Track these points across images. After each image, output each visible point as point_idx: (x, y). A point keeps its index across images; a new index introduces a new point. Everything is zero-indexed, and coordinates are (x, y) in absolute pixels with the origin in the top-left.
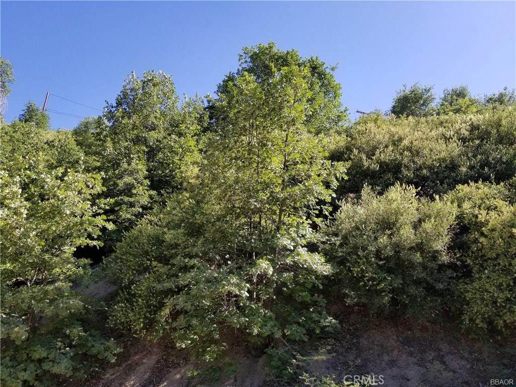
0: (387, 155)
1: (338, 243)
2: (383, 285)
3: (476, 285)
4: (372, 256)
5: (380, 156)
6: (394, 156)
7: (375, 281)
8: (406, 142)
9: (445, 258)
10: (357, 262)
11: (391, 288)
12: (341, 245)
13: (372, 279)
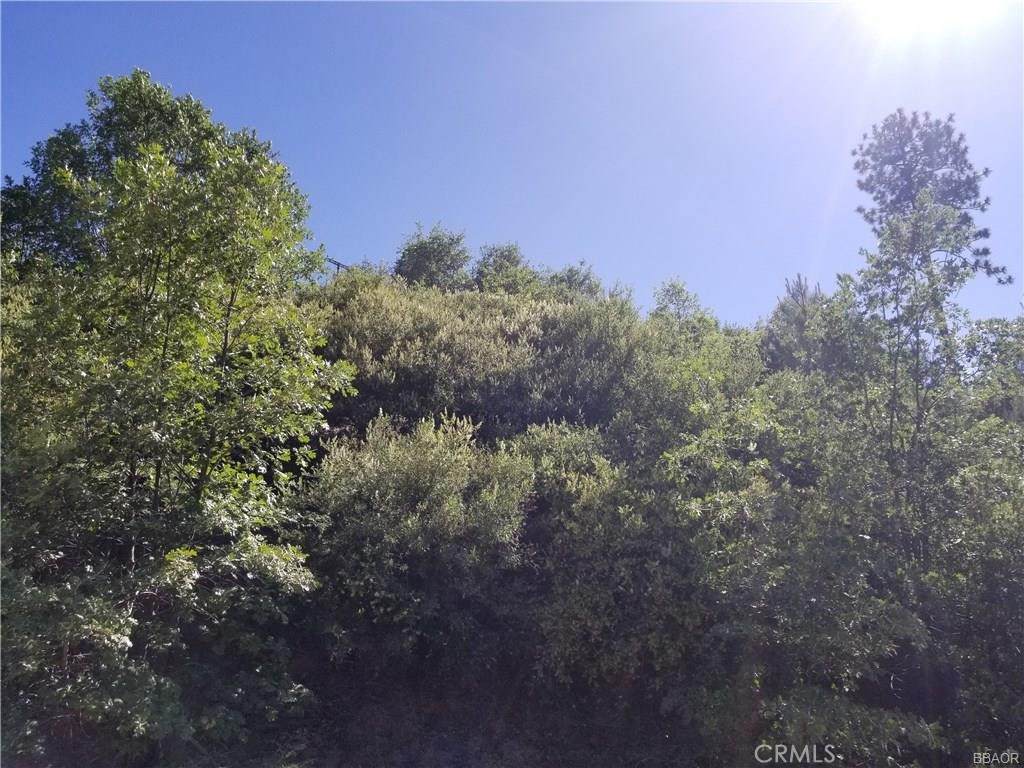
0: (412, 356)
1: (323, 527)
2: (405, 613)
3: (558, 606)
4: (388, 554)
5: (399, 356)
6: (424, 359)
7: (388, 606)
8: (443, 335)
9: (515, 559)
10: (358, 567)
11: (419, 618)
12: (329, 532)
13: (385, 602)
